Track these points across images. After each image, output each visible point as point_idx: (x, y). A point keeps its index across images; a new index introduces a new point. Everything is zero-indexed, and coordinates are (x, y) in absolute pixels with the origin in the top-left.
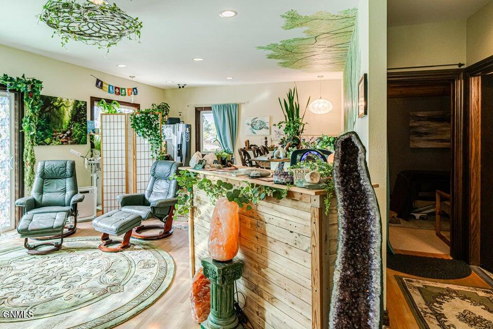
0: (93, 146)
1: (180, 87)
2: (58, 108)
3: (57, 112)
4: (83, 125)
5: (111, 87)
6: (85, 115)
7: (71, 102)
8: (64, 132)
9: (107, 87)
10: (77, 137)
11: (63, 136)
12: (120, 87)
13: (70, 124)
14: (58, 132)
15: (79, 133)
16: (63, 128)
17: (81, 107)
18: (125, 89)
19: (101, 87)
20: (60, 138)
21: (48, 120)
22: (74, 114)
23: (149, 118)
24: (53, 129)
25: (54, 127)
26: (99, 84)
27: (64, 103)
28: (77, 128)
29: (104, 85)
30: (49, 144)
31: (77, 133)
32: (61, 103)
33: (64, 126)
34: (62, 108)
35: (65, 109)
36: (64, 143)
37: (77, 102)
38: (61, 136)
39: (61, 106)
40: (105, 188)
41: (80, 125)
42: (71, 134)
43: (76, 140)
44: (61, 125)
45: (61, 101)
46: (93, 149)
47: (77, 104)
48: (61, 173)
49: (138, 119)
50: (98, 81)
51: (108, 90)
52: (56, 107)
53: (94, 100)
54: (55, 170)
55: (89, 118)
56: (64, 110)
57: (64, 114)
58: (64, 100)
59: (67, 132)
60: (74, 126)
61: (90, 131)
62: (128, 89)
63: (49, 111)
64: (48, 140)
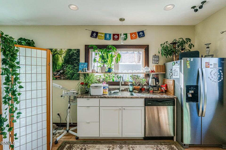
2: (53, 56)
4: (75, 66)
5: (108, 35)
7: (64, 51)
8: (58, 71)
11: (57, 74)
13: (63, 66)
15: (71, 72)
17: (73, 54)
19: (96, 36)
26: (94, 34)
27: (58, 52)
28: (69, 68)
31: (69, 72)
32: (56, 53)
33: (58, 68)
34: (56, 55)
35: (59, 56)
38: (55, 74)
39: (56, 54)
41: (73, 66)
42: (63, 72)
43: (69, 77)
47: (70, 52)
50: (93, 32)
51: (104, 38)
53: (88, 48)
56: (58, 57)
58: (58, 50)
59: (61, 71)
60: (66, 67)
62: (131, 34)
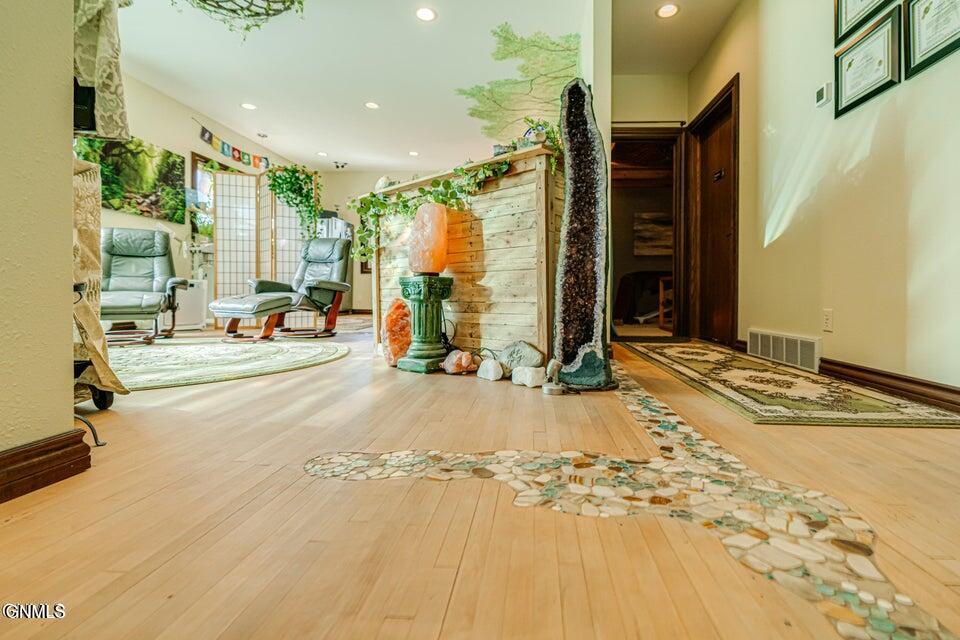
0: (195, 229)
1: (338, 167)
2: (135, 155)
3: (132, 161)
4: (178, 193)
5: (226, 146)
6: (181, 177)
7: (158, 151)
8: (146, 196)
9: (220, 143)
10: (170, 209)
11: (144, 202)
12: (241, 150)
13: (156, 185)
14: (134, 193)
15: (172, 203)
16: (143, 189)
17: (174, 163)
18: (248, 155)
19: (210, 140)
20: (139, 204)
21: (117, 170)
22: (164, 171)
23: (297, 178)
24: (126, 186)
25: (127, 183)
26: (206, 135)
27: (145, 149)
28: (168, 194)
29: (214, 139)
30: (117, 209)
31: (168, 203)
32: (140, 149)
33: (145, 186)
34: (141, 155)
35: (147, 159)
36: (146, 214)
37: (169, 154)
38: (140, 201)
39: (140, 152)
40: (220, 287)
41: (174, 191)
42: (157, 202)
43: (167, 215)
44: (141, 183)
45: (140, 145)
46: (196, 235)
47: (169, 157)
48: (146, 249)
49: (280, 177)
50: (204, 131)
51: (221, 149)
52: (131, 151)
53: (197, 158)
54: (133, 242)
55: (188, 185)
56: (145, 160)
57: (145, 167)
58: (145, 144)
59: (151, 198)
60: (163, 190)
61: (190, 206)
62: (255, 157)
63: (119, 155)
64: (116, 202)
